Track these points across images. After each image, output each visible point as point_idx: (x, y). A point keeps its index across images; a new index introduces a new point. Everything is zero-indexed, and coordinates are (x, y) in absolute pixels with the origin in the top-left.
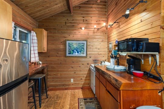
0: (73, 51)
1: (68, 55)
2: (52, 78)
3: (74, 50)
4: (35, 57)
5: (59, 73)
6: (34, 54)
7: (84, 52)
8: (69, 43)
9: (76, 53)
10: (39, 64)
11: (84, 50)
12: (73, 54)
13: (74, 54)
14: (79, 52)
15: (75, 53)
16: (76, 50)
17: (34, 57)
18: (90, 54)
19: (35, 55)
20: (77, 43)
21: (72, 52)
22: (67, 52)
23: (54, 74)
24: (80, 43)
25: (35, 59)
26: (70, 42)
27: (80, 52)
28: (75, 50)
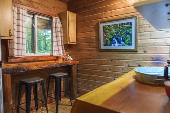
0: (111, 40)
1: (102, 47)
2: (83, 82)
3: (113, 37)
4: (59, 50)
5: (92, 75)
6: (58, 46)
7: (131, 41)
8: (104, 26)
9: (117, 44)
10: (69, 60)
11: (131, 36)
12: (110, 45)
13: (113, 45)
14: (122, 42)
15: (115, 43)
16: (117, 39)
17: (57, 50)
18: (144, 45)
19: (58, 48)
20: (117, 25)
21: (109, 42)
22: (102, 43)
23: (85, 77)
24: (122, 24)
25: (59, 52)
26: (106, 24)
27: (124, 41)
28: (114, 39)
